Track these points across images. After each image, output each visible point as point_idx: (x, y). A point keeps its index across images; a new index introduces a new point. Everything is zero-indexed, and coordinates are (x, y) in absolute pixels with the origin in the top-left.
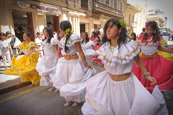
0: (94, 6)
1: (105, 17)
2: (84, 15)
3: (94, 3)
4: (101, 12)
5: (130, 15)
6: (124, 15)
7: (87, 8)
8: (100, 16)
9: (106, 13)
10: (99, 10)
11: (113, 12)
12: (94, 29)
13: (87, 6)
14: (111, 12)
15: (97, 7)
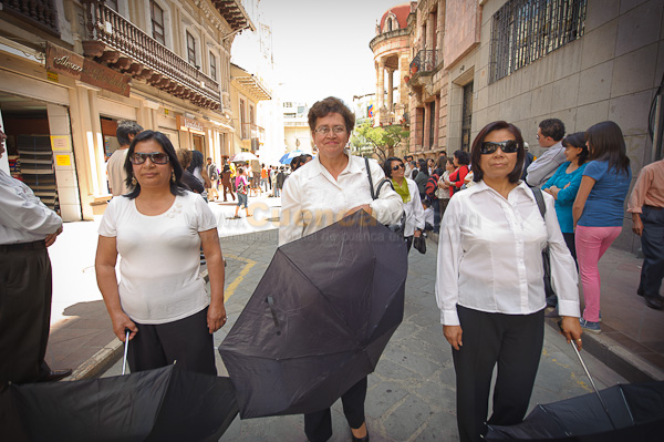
0: (91, 27)
1: (155, 90)
2: (32, 56)
3: (92, 12)
4: (134, 67)
5: (242, 101)
6: (227, 99)
7: (48, 27)
8: (129, 81)
9: (156, 77)
10: (123, 55)
11: (186, 76)
12: (99, 136)
13: (52, 17)
14: (177, 75)
15: (108, 35)
